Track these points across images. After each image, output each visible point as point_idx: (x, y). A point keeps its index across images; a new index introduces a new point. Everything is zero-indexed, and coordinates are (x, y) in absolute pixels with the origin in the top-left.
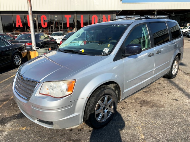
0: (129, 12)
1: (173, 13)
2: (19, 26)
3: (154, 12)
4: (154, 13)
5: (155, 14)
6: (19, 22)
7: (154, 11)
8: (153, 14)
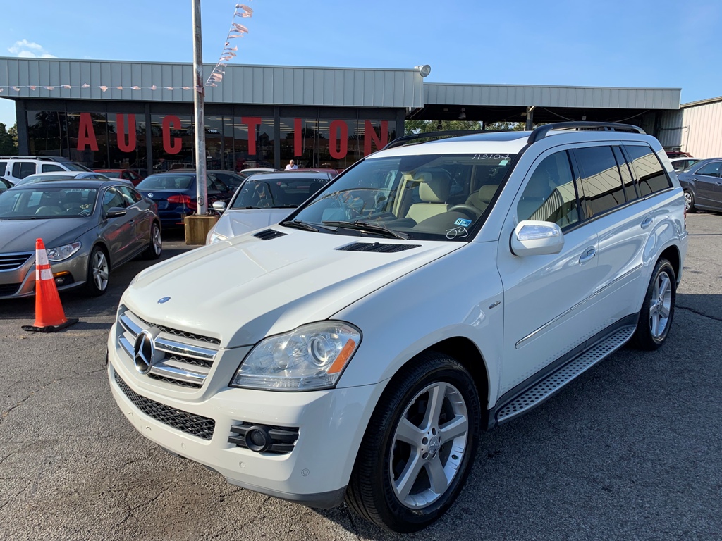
0: (446, 110)
1: (584, 118)
2: (87, 146)
3: (523, 114)
4: (526, 117)
5: (529, 118)
6: (87, 135)
7: (524, 109)
8: (524, 119)
